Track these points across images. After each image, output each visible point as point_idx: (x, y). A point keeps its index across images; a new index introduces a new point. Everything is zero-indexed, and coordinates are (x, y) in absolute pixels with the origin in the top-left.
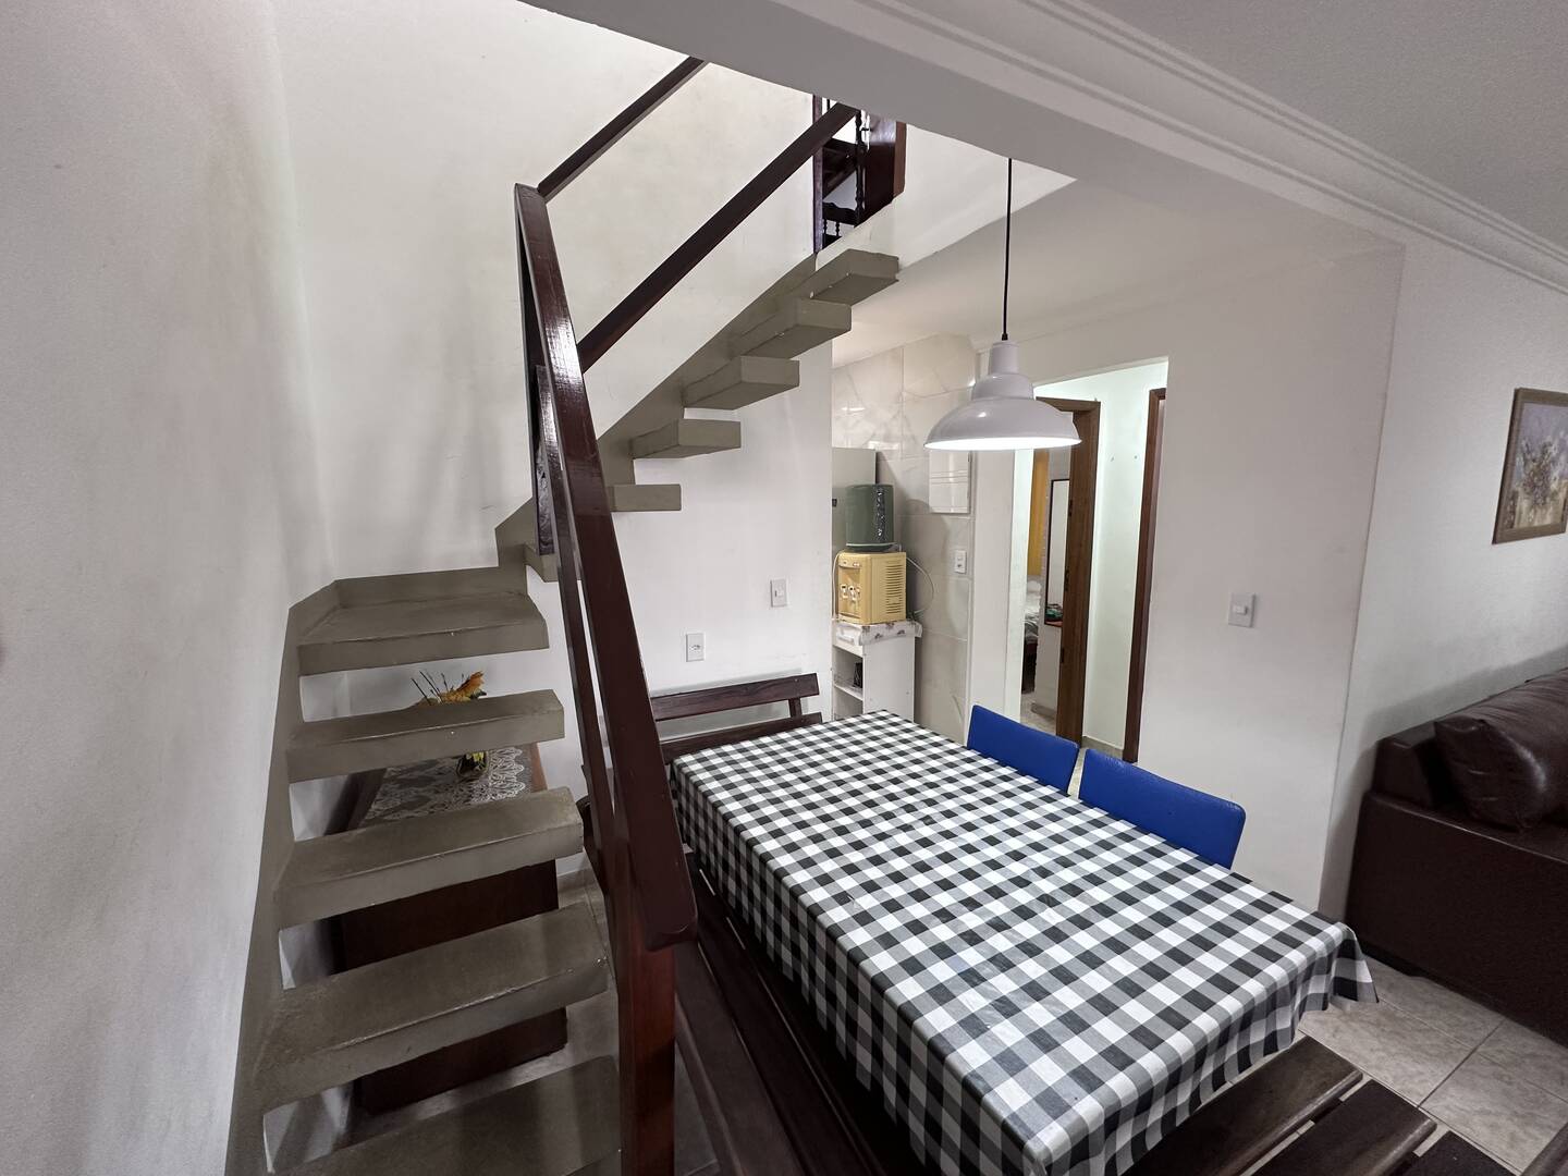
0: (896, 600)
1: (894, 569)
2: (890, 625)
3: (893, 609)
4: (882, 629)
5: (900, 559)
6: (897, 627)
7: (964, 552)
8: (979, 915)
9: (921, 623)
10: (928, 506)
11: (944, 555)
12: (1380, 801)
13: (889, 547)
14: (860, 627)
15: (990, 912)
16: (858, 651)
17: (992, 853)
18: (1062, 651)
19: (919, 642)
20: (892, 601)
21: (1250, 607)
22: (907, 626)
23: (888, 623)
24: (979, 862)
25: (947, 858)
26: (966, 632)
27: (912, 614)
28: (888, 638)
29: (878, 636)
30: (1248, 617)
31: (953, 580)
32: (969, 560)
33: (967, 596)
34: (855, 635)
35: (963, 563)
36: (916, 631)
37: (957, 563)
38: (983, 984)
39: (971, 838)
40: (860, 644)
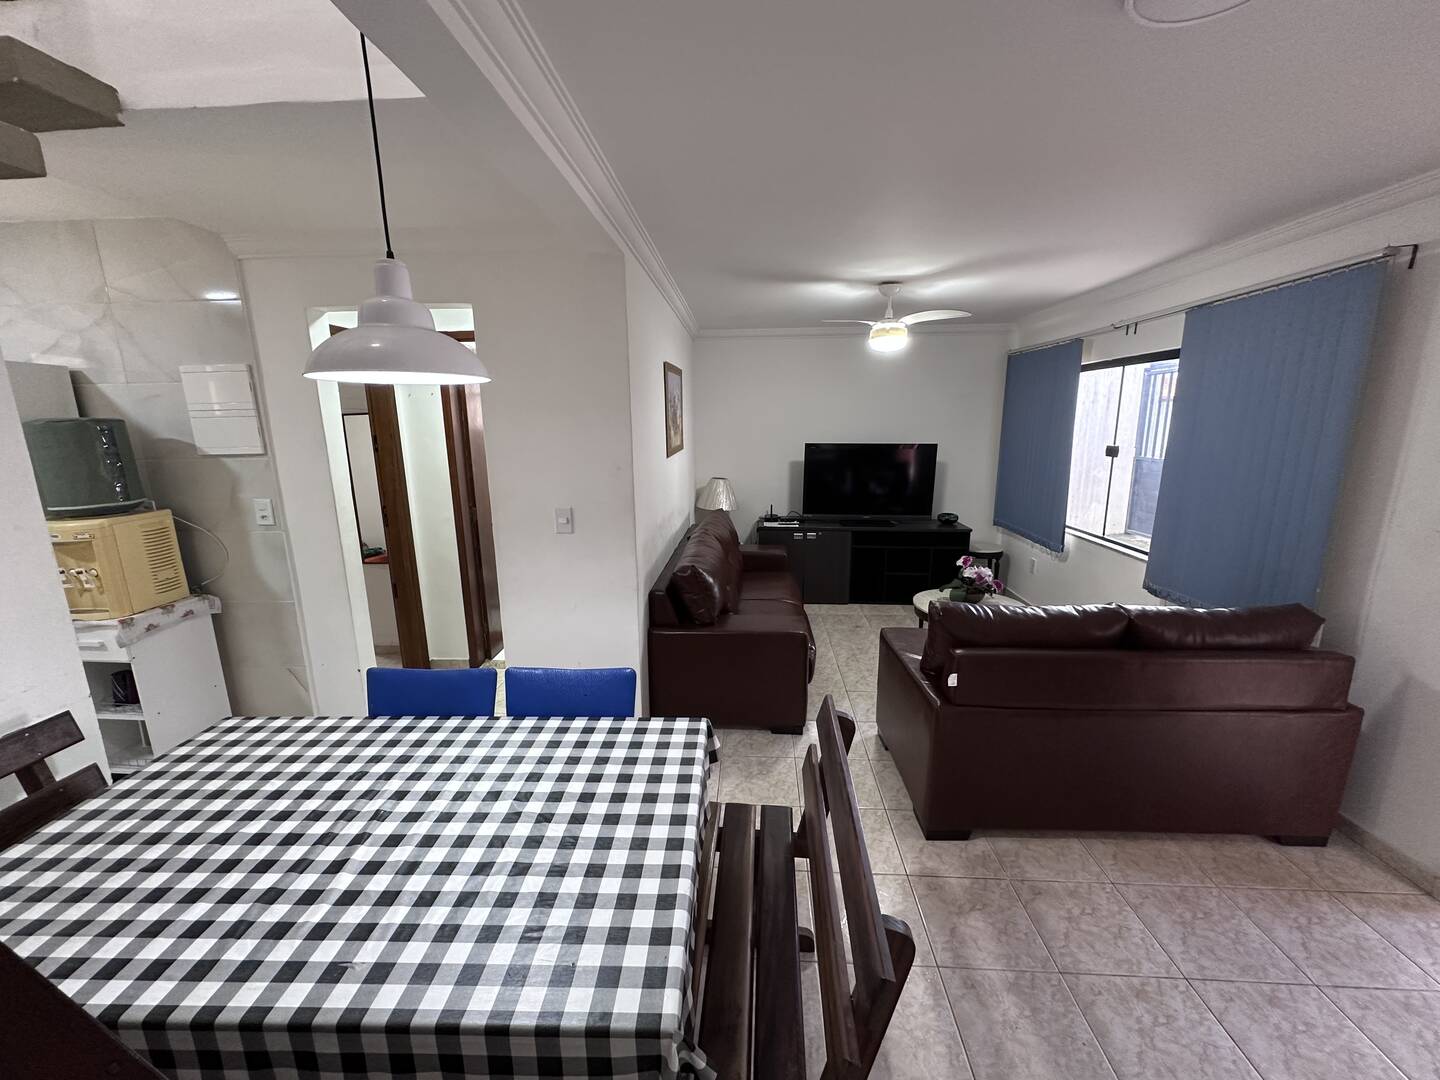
0: (170, 573)
1: (156, 537)
2: (167, 608)
3: (167, 586)
4: (156, 617)
5: (166, 518)
6: (181, 608)
7: (268, 500)
8: (498, 873)
9: (215, 595)
10: (193, 447)
11: (236, 509)
12: (655, 632)
13: (137, 505)
14: (115, 622)
15: (505, 864)
16: (119, 656)
17: (469, 807)
18: (394, 587)
19: (216, 619)
20: (162, 576)
21: (570, 517)
22: (195, 604)
23: (163, 607)
24: (464, 824)
25: (429, 841)
26: (291, 591)
27: (198, 586)
28: (168, 626)
29: (150, 628)
30: (570, 525)
31: (256, 538)
32: (277, 509)
33: (282, 552)
34: (110, 637)
35: (268, 512)
36: (211, 606)
37: (259, 514)
38: (544, 934)
39: (438, 806)
40: (121, 646)
